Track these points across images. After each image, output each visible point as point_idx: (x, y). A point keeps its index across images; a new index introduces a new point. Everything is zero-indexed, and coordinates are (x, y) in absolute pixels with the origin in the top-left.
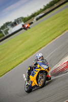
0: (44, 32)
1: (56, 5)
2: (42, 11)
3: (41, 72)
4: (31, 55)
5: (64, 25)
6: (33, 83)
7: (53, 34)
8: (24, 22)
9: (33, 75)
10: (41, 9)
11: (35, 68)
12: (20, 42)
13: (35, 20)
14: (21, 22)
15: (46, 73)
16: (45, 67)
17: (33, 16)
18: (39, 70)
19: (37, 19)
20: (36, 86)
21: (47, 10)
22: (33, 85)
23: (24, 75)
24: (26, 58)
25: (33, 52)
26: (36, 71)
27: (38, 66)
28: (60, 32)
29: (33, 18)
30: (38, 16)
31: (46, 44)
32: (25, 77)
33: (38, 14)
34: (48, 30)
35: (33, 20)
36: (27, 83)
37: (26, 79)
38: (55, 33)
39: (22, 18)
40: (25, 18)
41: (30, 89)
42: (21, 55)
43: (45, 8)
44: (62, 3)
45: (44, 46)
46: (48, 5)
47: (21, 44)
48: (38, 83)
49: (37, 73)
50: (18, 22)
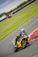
0: (17, 21)
1: (23, 6)
2: (16, 9)
3: (24, 39)
4: (10, 34)
5: (28, 17)
6: (19, 46)
7: (22, 22)
8: (6, 15)
9: (19, 41)
10: (15, 8)
11: (20, 37)
12: (4, 26)
13: (12, 14)
14: (4, 15)
15: (27, 40)
16: (26, 36)
17: (11, 12)
18: (23, 38)
19: (13, 14)
20: (21, 47)
21: (19, 9)
22: (19, 47)
23: (13, 41)
24: (7, 35)
25: (11, 32)
26: (21, 39)
27: (22, 36)
28: (26, 21)
29: (11, 13)
30: (14, 12)
31: (18, 27)
32: (14, 42)
33: (14, 11)
34: (19, 19)
35: (11, 14)
36: (15, 46)
37: (14, 44)
38: (23, 21)
39: (5, 13)
40: (6, 13)
41: (17, 50)
42: (4, 33)
43: (18, 7)
44: (27, 4)
45: (17, 28)
46: (19, 6)
47: (4, 27)
48: (22, 46)
49: (21, 40)
50: (2, 15)
